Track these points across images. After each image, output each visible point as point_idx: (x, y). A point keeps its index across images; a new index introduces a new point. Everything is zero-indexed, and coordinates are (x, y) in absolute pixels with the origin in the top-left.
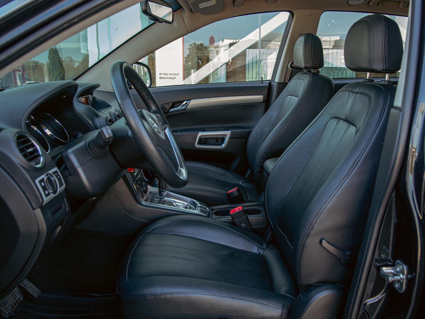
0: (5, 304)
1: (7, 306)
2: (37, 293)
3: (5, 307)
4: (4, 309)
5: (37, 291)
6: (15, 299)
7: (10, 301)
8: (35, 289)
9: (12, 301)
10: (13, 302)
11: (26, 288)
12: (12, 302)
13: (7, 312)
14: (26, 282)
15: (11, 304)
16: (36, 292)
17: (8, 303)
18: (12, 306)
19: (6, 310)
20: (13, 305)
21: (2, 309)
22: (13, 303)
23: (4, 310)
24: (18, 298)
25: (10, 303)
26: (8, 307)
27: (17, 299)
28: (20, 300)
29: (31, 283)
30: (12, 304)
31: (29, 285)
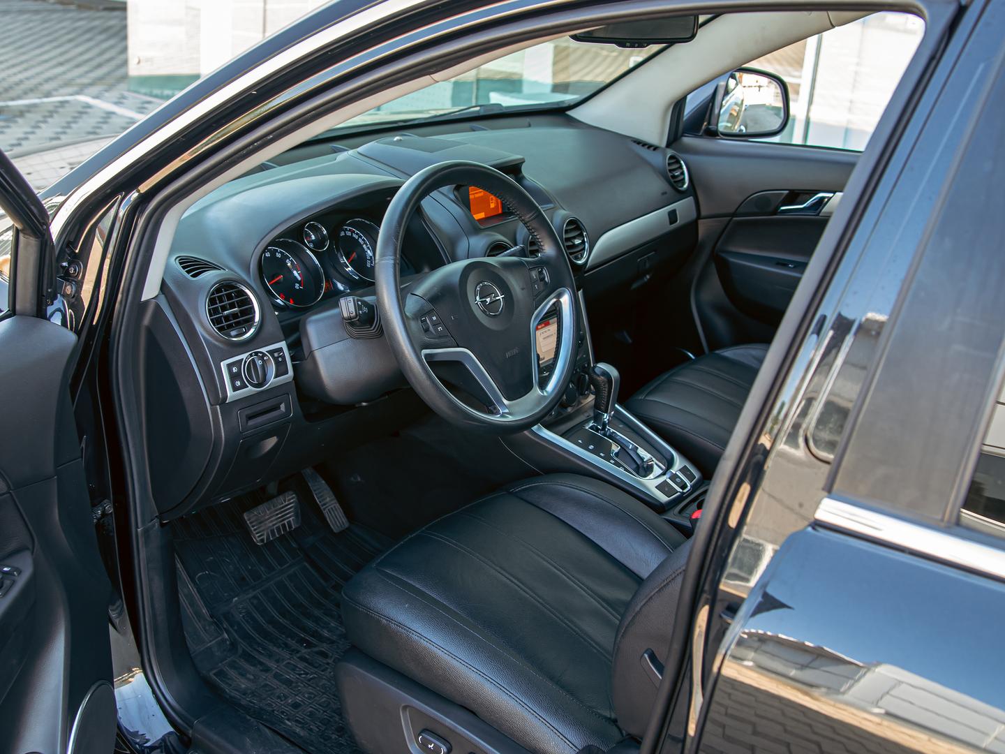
0: (260, 523)
1: (262, 528)
2: (339, 525)
3: (259, 528)
4: (255, 530)
5: (343, 522)
6: (281, 521)
7: (272, 521)
8: (340, 517)
9: (274, 523)
10: (277, 525)
11: (324, 509)
12: (274, 525)
13: (259, 537)
14: (328, 499)
15: (270, 527)
16: (338, 523)
17: (266, 524)
18: (272, 531)
19: (257, 533)
20: (274, 530)
21: (252, 529)
22: (275, 527)
23: (254, 532)
24: (289, 523)
25: (271, 524)
26: (263, 530)
27: (285, 522)
28: (290, 526)
29: (338, 505)
30: (272, 528)
31: (332, 506)
